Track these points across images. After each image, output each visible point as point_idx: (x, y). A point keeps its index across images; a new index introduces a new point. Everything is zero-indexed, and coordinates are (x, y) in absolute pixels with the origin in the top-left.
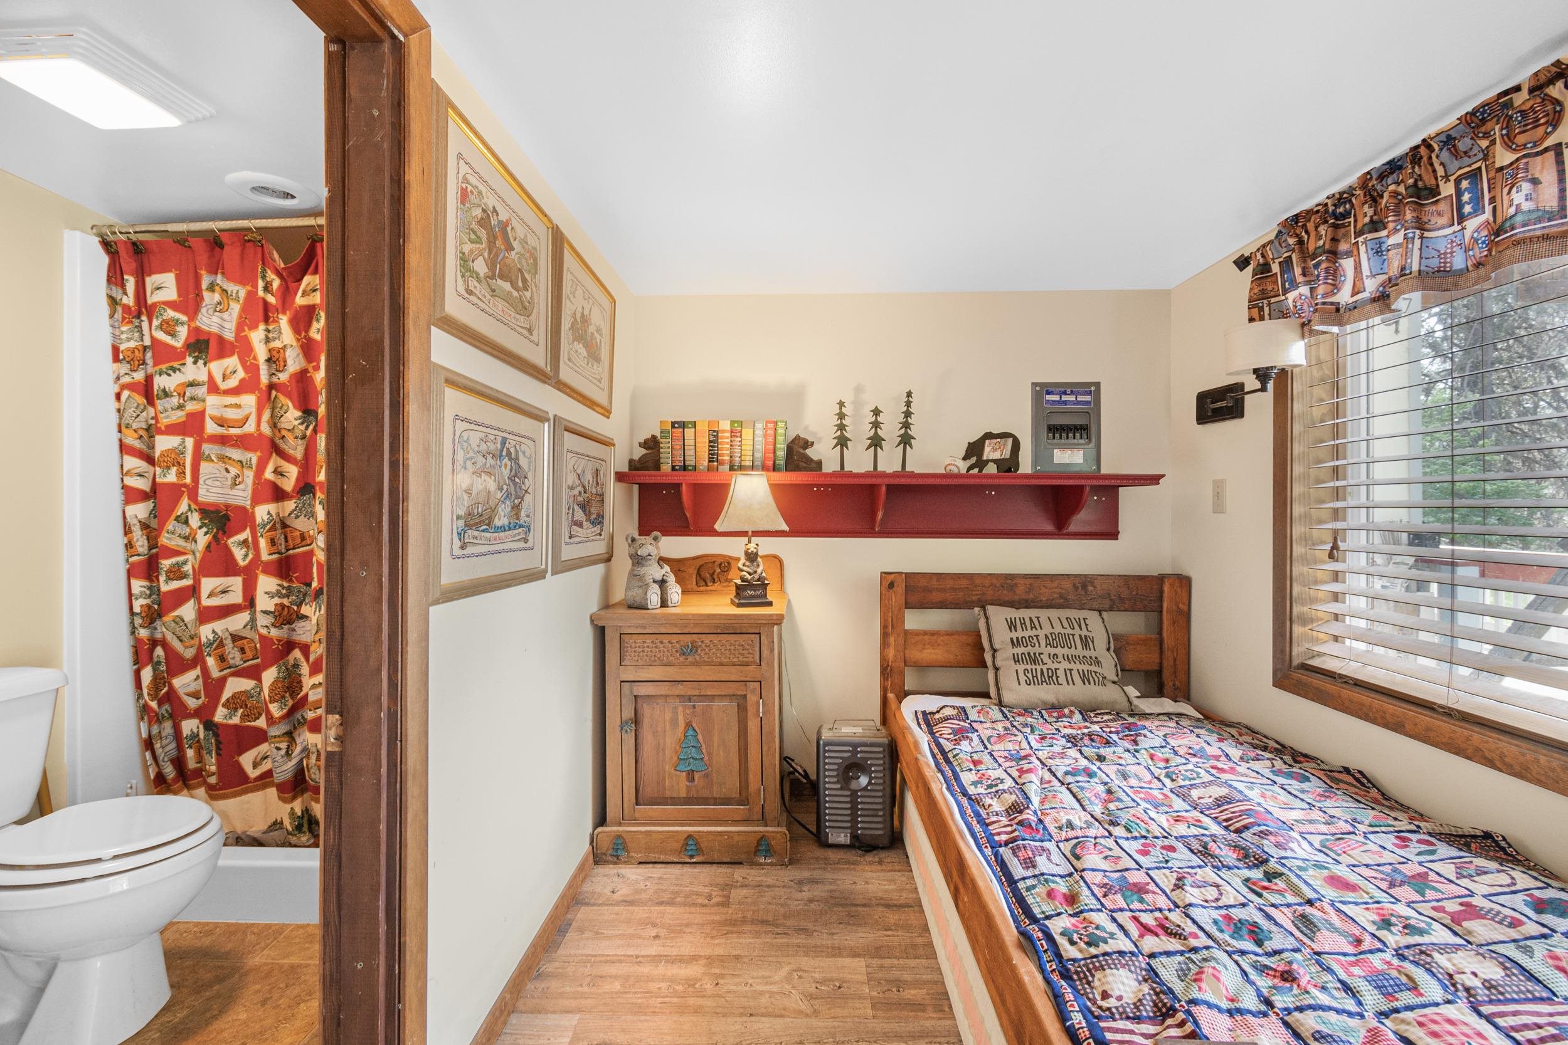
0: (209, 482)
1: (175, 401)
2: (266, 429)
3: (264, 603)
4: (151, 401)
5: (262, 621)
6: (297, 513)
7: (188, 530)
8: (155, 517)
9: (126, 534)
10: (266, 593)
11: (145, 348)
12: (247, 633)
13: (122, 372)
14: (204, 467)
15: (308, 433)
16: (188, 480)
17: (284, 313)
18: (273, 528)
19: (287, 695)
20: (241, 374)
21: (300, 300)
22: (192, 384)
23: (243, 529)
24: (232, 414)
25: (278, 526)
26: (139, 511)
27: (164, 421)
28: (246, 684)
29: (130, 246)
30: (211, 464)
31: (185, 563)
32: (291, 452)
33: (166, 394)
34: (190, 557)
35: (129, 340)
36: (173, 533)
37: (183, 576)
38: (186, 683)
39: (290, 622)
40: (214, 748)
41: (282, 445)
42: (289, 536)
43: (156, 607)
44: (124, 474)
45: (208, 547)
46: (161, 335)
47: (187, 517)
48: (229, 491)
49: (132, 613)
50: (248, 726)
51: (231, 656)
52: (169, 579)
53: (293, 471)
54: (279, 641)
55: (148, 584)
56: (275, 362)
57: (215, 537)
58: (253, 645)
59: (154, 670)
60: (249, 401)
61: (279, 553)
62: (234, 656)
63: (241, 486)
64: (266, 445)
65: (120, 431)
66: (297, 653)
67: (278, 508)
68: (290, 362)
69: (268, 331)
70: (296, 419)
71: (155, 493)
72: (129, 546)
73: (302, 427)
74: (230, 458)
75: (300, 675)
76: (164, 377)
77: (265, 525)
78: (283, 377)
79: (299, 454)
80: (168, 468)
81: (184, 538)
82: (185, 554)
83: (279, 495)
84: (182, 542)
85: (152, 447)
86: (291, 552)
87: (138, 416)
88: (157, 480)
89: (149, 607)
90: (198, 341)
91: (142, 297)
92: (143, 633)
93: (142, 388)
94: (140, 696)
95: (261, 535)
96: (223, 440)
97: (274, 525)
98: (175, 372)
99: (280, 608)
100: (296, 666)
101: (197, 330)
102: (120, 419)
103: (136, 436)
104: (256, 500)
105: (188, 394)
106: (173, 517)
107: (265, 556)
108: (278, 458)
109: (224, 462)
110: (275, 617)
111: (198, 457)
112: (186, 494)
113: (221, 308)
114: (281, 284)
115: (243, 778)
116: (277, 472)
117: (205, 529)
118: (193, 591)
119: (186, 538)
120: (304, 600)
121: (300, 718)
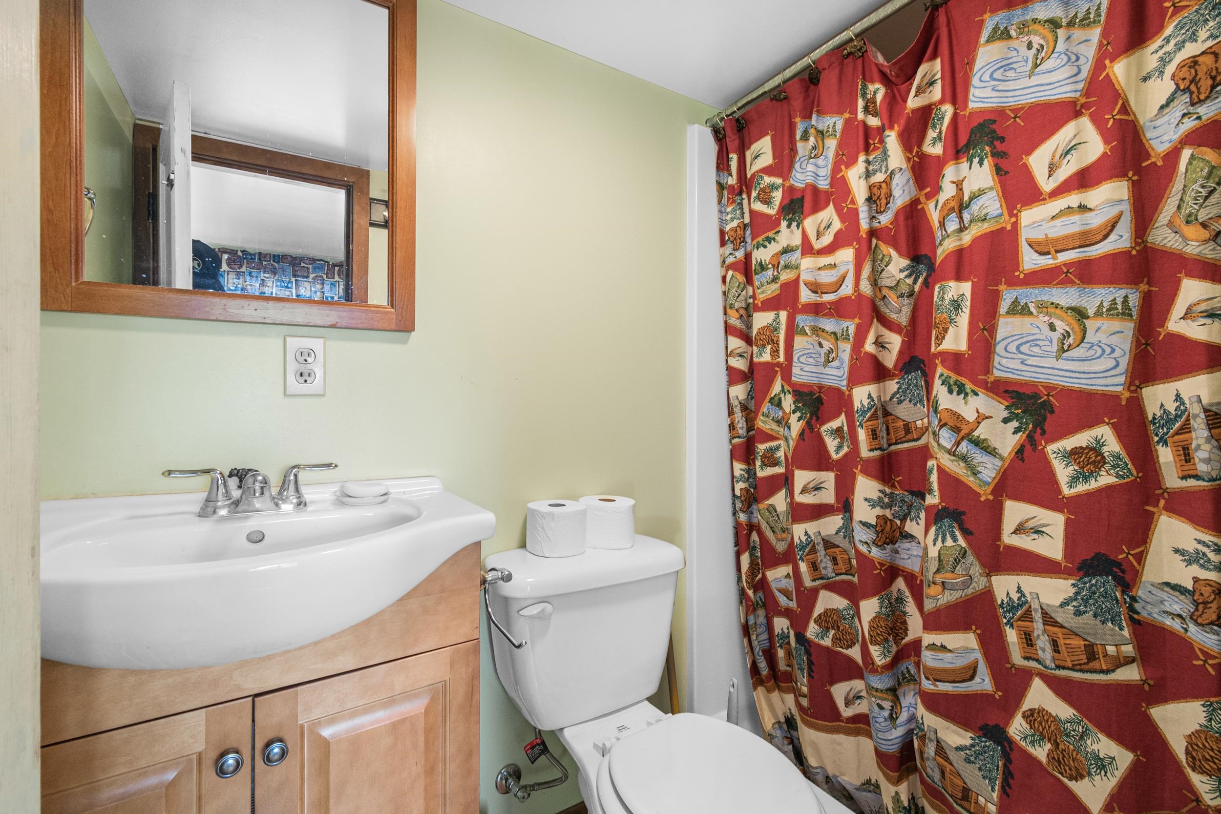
0: (802, 359)
1: (770, 273)
2: (866, 287)
3: (863, 512)
4: (749, 281)
5: (861, 535)
6: (900, 396)
7: (781, 413)
8: (752, 398)
9: (729, 415)
10: (866, 500)
11: (745, 226)
12: (839, 540)
13: (728, 253)
14: (799, 342)
15: (917, 288)
16: (782, 359)
17: (891, 128)
18: (874, 417)
19: (891, 638)
20: (837, 225)
21: (913, 102)
22: (787, 250)
23: (837, 415)
24: (827, 277)
25: (880, 413)
26: (739, 391)
27: (761, 297)
28: (838, 602)
29: (734, 122)
30: (805, 338)
31: (777, 448)
32: (894, 316)
33: (762, 267)
34: (782, 442)
35: (732, 219)
36: (768, 416)
37: (775, 463)
38: (778, 576)
39: (893, 542)
40: (806, 667)
41: (883, 309)
42: (891, 426)
43: (752, 490)
44: (729, 354)
45: (802, 434)
46: (758, 206)
47: (780, 399)
48: (821, 369)
49: (734, 495)
50: (839, 653)
51: (823, 565)
52: (764, 465)
53: (895, 341)
54: (881, 564)
55: (746, 467)
56: (875, 202)
57: (808, 423)
58: (846, 557)
59: (751, 555)
60: (846, 256)
61: (880, 449)
62: (827, 567)
63: (835, 363)
64: (867, 309)
65: (725, 314)
66: (900, 584)
67: (879, 391)
68: (897, 192)
69: (868, 162)
70: (901, 271)
71: (752, 373)
72: (732, 427)
73: (909, 281)
74: (823, 331)
75: (905, 613)
76: (762, 249)
77: (865, 412)
78: (885, 219)
79: (903, 318)
80: (764, 346)
81: (777, 422)
82: (777, 439)
83: (880, 373)
84: (775, 426)
85: (749, 326)
86: (893, 448)
87: (739, 295)
88: (754, 359)
89: (747, 490)
90: (792, 202)
91: (743, 173)
92: (743, 517)
93: (742, 266)
94: (739, 579)
95: (861, 425)
96: (816, 309)
97: (876, 411)
98: (770, 243)
99: (882, 522)
100: (900, 600)
101: (792, 189)
102: (725, 301)
103: (737, 315)
104: (854, 380)
105: (782, 263)
106: (768, 399)
107: (865, 453)
108: (879, 325)
109: (818, 335)
110: (877, 533)
111: (792, 330)
112: (779, 373)
113: (816, 153)
114: (886, 93)
115: (835, 715)
116: (880, 344)
117: (798, 414)
118: (786, 481)
119: (778, 422)
120: (909, 513)
121: (905, 671)
